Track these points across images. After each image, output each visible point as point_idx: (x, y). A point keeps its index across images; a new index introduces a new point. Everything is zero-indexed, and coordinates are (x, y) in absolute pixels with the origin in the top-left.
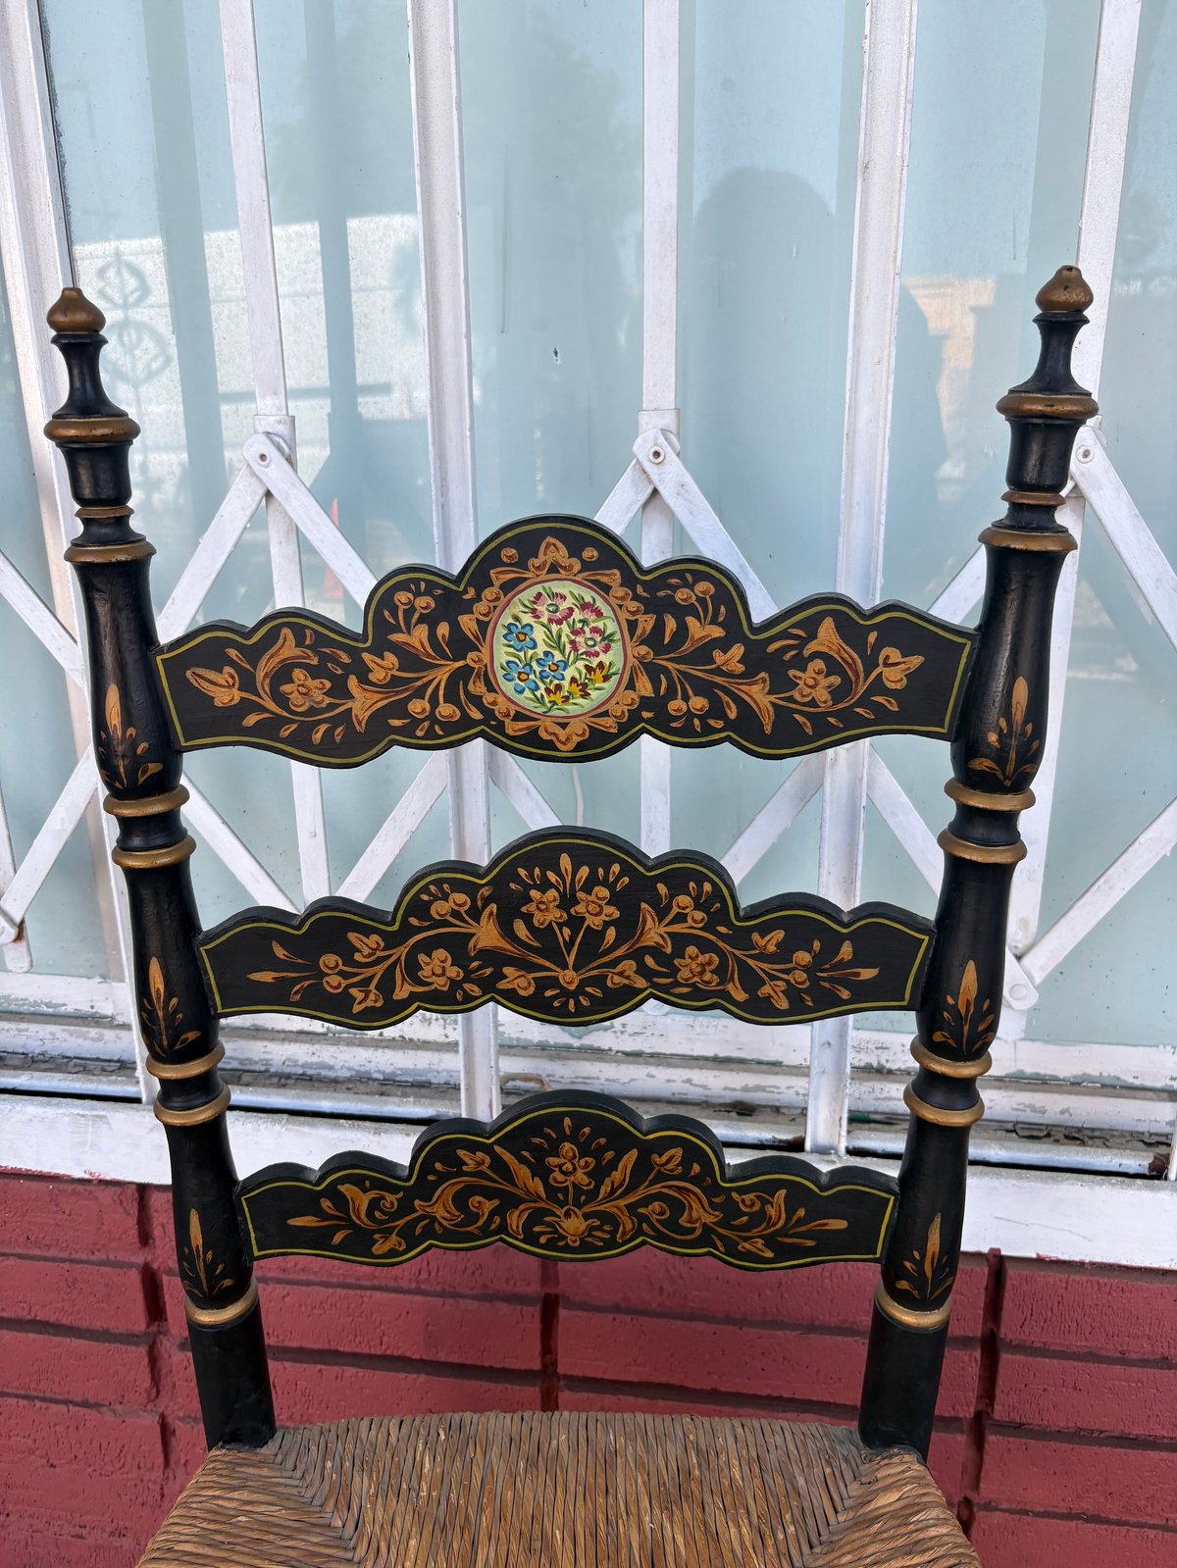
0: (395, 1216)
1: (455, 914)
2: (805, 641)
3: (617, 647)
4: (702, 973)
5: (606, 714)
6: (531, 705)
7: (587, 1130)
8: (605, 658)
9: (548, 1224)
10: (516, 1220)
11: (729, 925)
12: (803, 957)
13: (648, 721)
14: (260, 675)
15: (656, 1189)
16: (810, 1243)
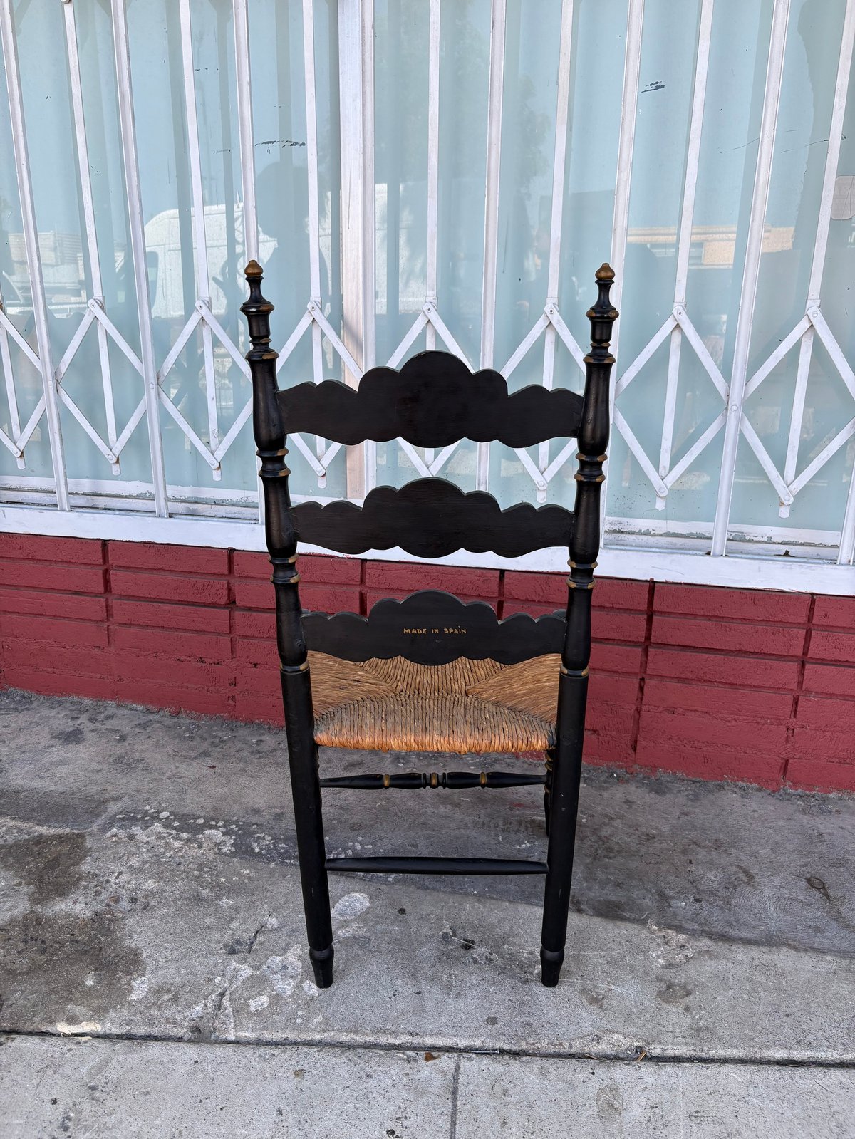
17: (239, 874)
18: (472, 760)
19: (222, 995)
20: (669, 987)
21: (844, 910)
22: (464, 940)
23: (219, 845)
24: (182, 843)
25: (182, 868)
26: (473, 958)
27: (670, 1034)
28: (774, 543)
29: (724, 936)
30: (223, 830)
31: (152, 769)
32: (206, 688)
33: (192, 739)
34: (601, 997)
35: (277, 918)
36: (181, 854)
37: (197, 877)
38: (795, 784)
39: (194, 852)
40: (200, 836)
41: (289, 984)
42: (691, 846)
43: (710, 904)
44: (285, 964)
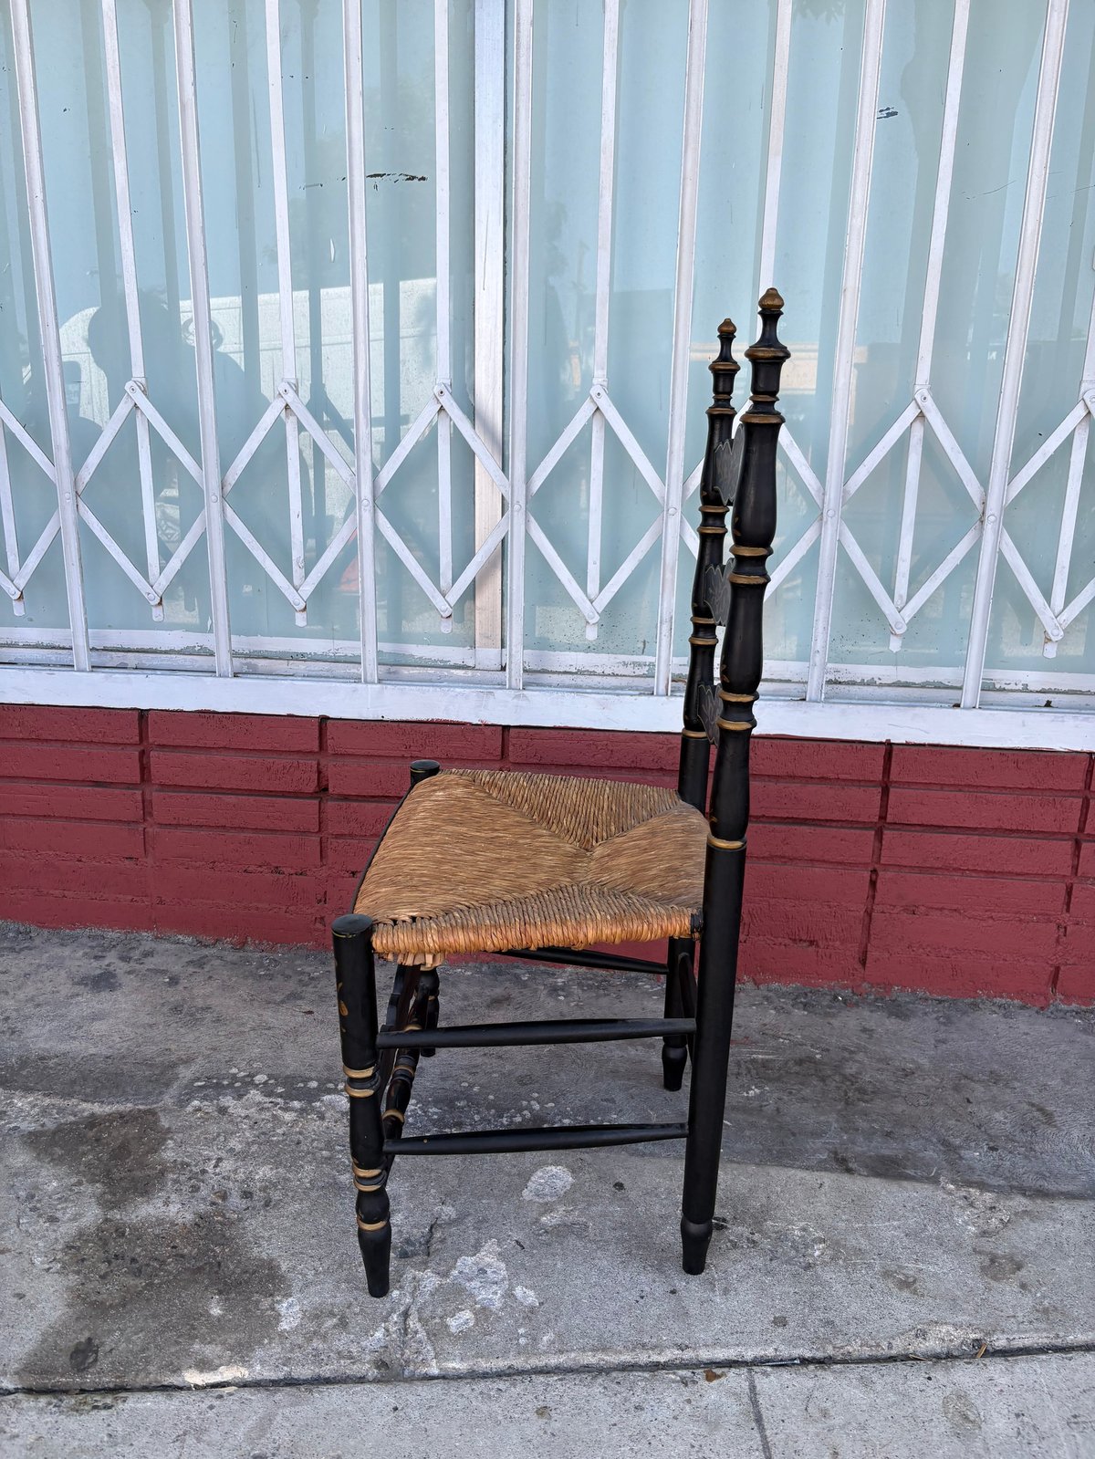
18: (652, 988)
19: (406, 1315)
20: (992, 1261)
22: (712, 1219)
24: (294, 1114)
25: (303, 1147)
26: (731, 1241)
27: (1012, 1319)
28: (1031, 692)
29: (1039, 1191)
31: (225, 1019)
32: (284, 908)
33: (271, 977)
34: (911, 1280)
35: (453, 1206)
36: (298, 1129)
37: (330, 1159)
38: (1068, 998)
39: (315, 1125)
40: (318, 1104)
41: (495, 1293)
42: (963, 1081)
43: (1010, 1152)
44: (480, 1266)
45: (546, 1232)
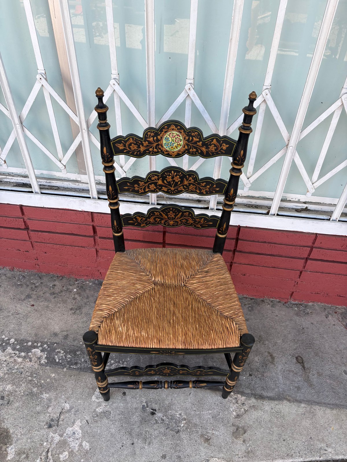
0: (144, 221)
1: (155, 179)
2: (211, 142)
3: (182, 141)
4: (193, 188)
5: (180, 151)
6: (168, 150)
7: (174, 210)
8: (180, 143)
9: (168, 222)
10: (163, 222)
11: (197, 182)
12: (208, 187)
13: (186, 152)
14: (127, 145)
15: (184, 218)
16: (207, 226)
17: (49, 377)
19: (48, 452)
20: (237, 430)
21: (311, 375)
22: (151, 409)
23: (39, 358)
24: (22, 359)
25: (23, 376)
26: (156, 420)
27: (237, 456)
29: (260, 396)
30: (41, 348)
31: (3, 309)
33: (21, 285)
34: (209, 438)
35: (69, 404)
36: (22, 366)
37: (31, 381)
38: (295, 299)
39: (29, 364)
40: (30, 354)
41: (76, 444)
43: (256, 377)
44: (74, 431)
45: (97, 416)
